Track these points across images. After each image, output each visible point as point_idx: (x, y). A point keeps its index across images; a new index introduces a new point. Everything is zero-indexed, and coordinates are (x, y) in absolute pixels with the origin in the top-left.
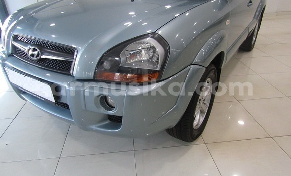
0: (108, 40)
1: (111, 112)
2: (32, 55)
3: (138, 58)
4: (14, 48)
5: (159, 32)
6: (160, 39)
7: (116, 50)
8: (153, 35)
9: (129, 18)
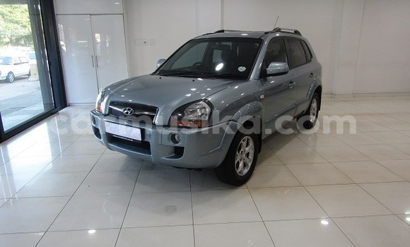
0: (176, 103)
1: (177, 145)
2: (127, 113)
3: (195, 114)
4: (110, 109)
5: (209, 99)
6: (209, 104)
7: (182, 109)
8: (205, 100)
9: (191, 92)
